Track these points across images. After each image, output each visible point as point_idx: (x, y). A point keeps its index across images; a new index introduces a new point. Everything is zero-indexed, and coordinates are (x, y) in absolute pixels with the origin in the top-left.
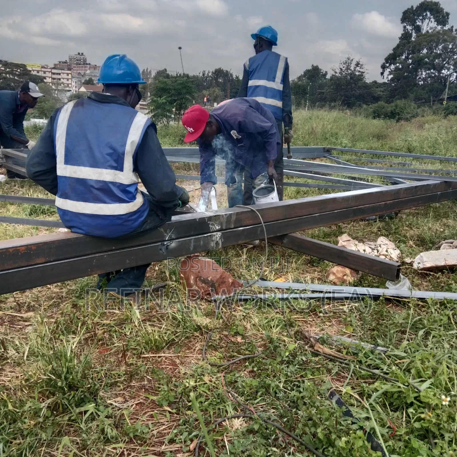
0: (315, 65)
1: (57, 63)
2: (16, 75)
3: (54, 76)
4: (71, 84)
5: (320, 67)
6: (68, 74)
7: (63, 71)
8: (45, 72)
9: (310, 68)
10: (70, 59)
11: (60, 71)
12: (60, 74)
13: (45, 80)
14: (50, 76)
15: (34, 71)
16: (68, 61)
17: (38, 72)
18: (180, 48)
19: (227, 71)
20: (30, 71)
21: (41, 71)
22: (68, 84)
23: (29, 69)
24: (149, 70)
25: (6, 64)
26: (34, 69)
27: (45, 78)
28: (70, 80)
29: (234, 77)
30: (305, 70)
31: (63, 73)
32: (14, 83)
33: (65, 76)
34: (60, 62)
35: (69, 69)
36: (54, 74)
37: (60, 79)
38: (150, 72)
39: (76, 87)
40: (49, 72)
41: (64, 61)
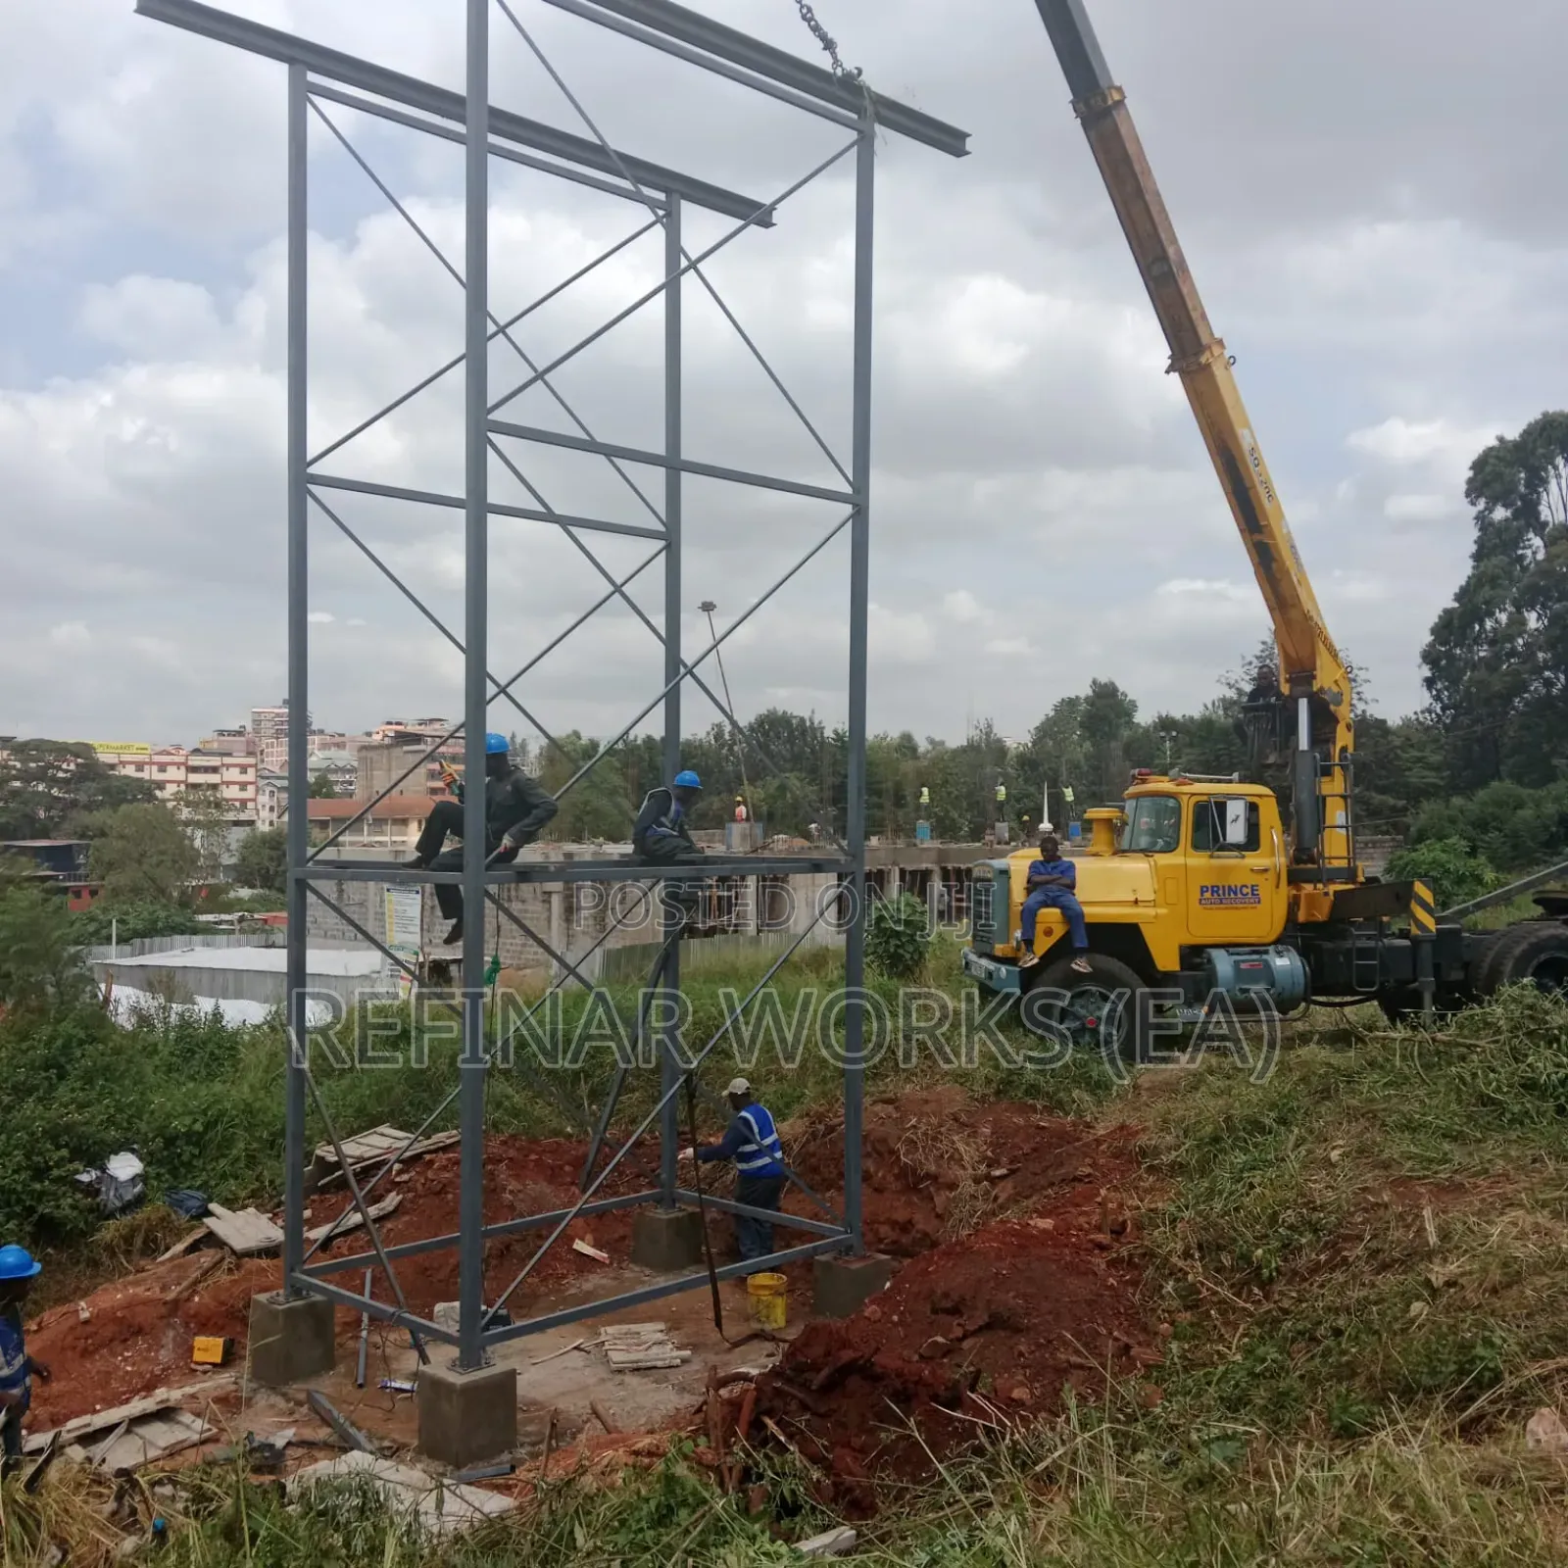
0: (1103, 679)
1: (210, 735)
2: (54, 781)
3: (194, 778)
4: (254, 800)
5: (1121, 687)
6: (244, 769)
7: (227, 760)
8: (162, 768)
9: (1083, 690)
10: (257, 722)
11: (217, 761)
12: (215, 770)
13: (158, 793)
14: (183, 778)
15: (124, 764)
16: (249, 728)
17: (140, 767)
19: (802, 720)
20: (112, 767)
21: (152, 763)
22: (244, 802)
23: (105, 757)
24: (518, 740)
25: (21, 749)
26: (125, 758)
27: (161, 785)
28: (251, 789)
31: (228, 766)
32: (48, 809)
33: (233, 774)
34: (221, 733)
35: (250, 752)
36: (195, 770)
37: (215, 787)
38: (524, 745)
39: (272, 809)
40: (178, 765)
41: (236, 727)
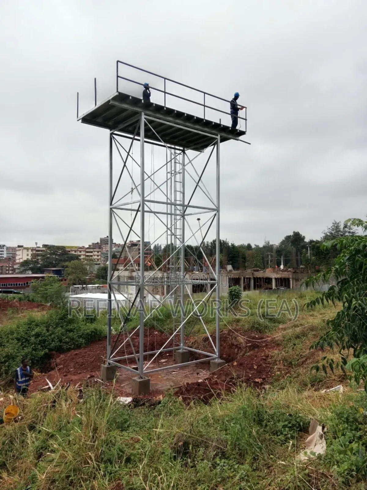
0: (296, 231)
1: (91, 244)
2: (57, 255)
3: (87, 254)
4: (100, 259)
5: (301, 233)
6: (98, 252)
7: (95, 250)
8: (80, 252)
9: (291, 234)
10: (101, 241)
11: (92, 250)
12: (92, 252)
14: (85, 254)
15: (72, 251)
16: (99, 242)
17: (75, 252)
18: (199, 219)
19: (224, 241)
20: (69, 252)
21: (78, 251)
22: (98, 259)
23: (68, 249)
24: (159, 245)
27: (80, 256)
28: (100, 256)
29: (230, 244)
30: (285, 236)
31: (95, 251)
32: (55, 261)
33: (96, 253)
34: (93, 244)
35: (100, 248)
36: (88, 252)
37: (92, 256)
38: (160, 246)
39: (104, 261)
40: (84, 251)
41: (96, 242)
